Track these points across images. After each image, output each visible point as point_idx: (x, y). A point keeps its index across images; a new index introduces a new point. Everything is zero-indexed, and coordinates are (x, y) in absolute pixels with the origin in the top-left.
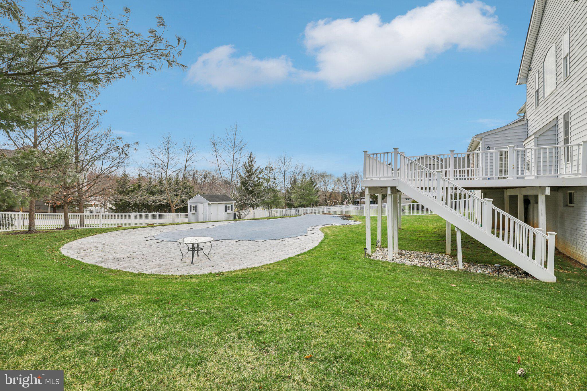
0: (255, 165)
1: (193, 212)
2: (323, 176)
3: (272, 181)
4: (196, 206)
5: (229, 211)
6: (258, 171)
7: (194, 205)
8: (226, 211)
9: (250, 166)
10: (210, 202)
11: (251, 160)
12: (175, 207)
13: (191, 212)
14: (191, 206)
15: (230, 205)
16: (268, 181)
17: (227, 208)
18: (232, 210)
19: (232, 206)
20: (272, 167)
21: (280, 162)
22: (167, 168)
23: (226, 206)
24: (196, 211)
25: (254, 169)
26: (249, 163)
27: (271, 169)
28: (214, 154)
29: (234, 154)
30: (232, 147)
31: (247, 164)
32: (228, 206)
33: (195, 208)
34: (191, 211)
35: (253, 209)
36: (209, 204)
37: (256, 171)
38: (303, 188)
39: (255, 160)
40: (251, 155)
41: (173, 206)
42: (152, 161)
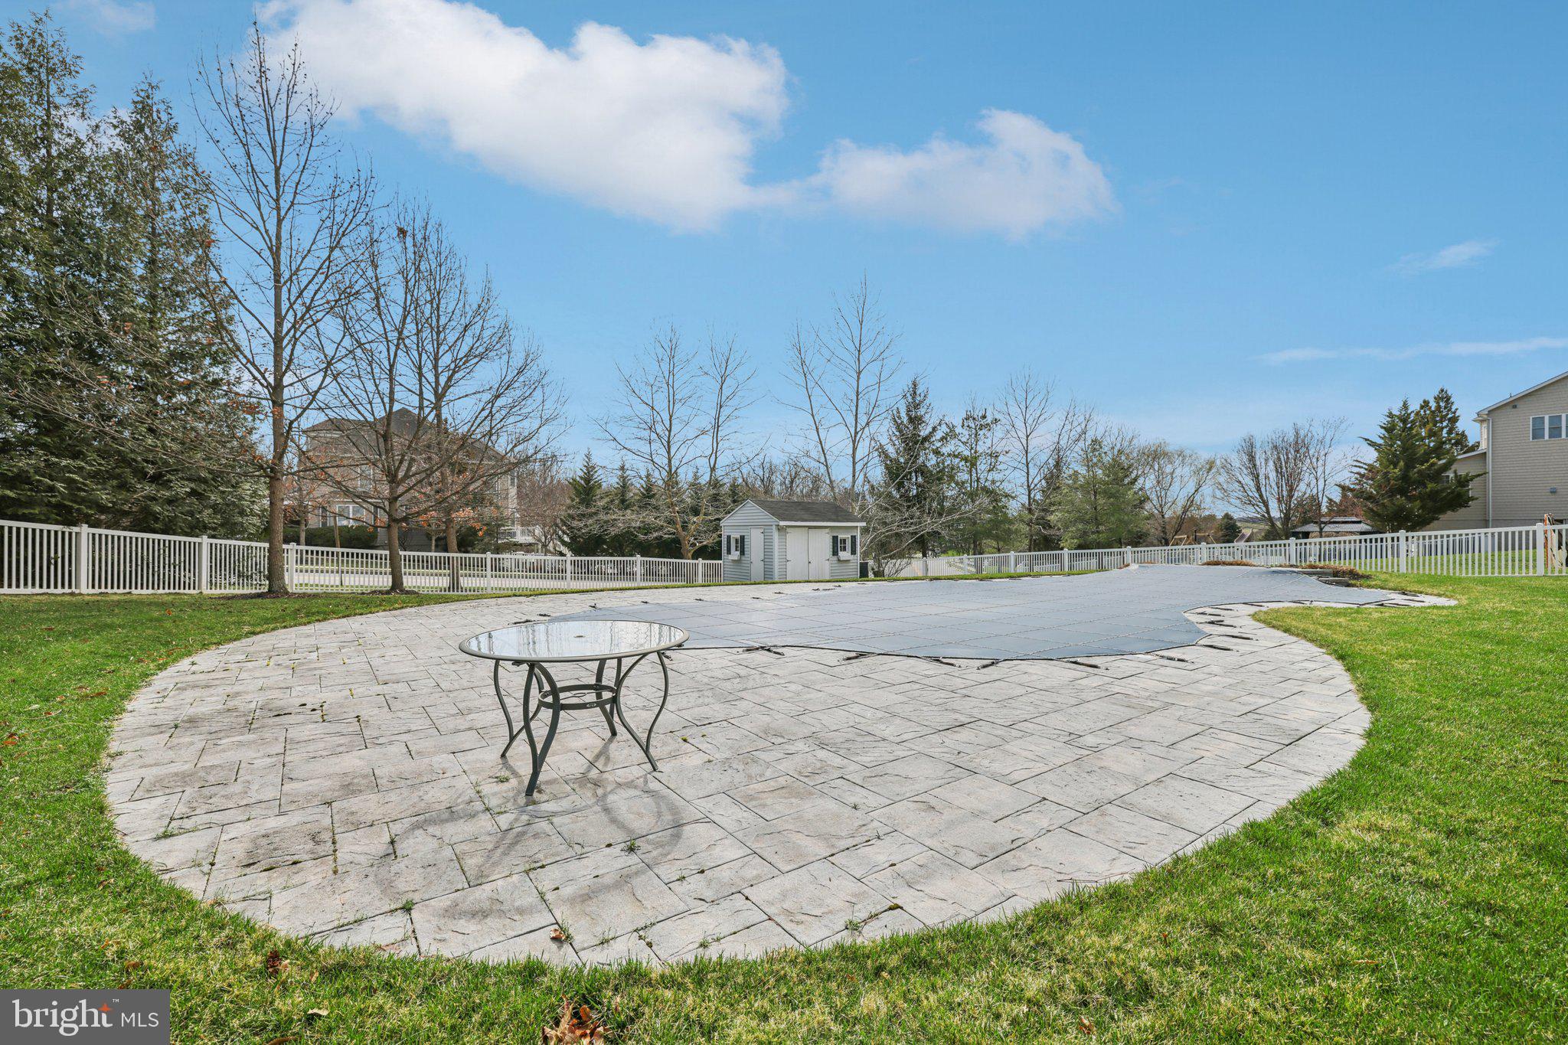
0: (926, 418)
1: (735, 555)
2: (1156, 455)
3: (982, 466)
4: (743, 538)
5: (844, 555)
6: (939, 435)
7: (736, 535)
8: (835, 553)
9: (911, 420)
10: (782, 523)
11: (915, 401)
12: (694, 545)
13: (731, 557)
14: (729, 537)
15: (847, 536)
16: (972, 462)
17: (837, 545)
18: (854, 552)
19: (854, 538)
20: (984, 417)
21: (1011, 402)
22: (670, 431)
23: (835, 539)
24: (742, 553)
25: (924, 432)
26: (909, 411)
27: (979, 424)
28: (801, 380)
29: (859, 373)
30: (852, 349)
31: (903, 414)
32: (841, 536)
33: (741, 544)
34: (729, 552)
35: (924, 555)
36: (780, 529)
37: (931, 434)
38: (1091, 487)
39: (927, 401)
40: (915, 385)
41: (688, 541)
42: (628, 411)
